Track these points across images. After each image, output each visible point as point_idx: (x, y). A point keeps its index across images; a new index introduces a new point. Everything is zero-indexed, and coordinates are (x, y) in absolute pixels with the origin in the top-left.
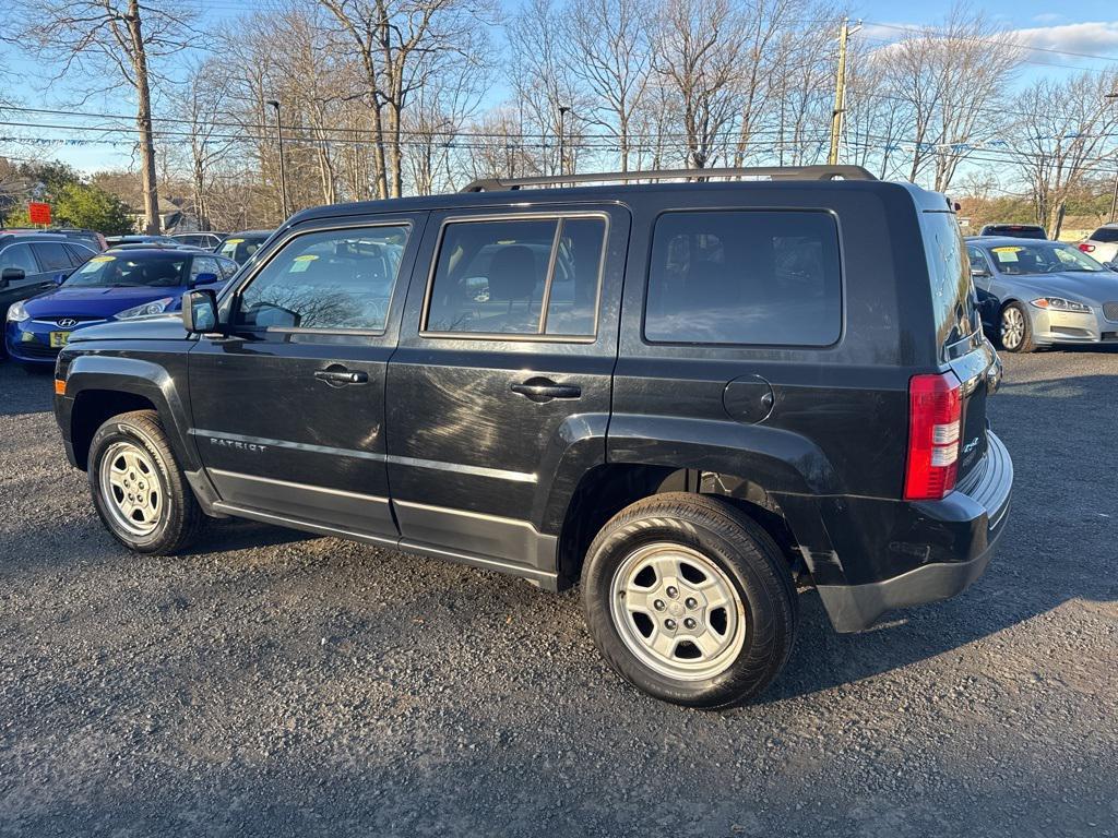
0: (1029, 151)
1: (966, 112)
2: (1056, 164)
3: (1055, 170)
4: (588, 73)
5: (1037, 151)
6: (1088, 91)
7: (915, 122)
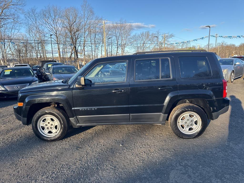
0: (136, 46)
1: (125, 38)
2: (140, 48)
3: (140, 49)
4: (47, 26)
5: (137, 46)
6: (144, 35)
7: (116, 40)
